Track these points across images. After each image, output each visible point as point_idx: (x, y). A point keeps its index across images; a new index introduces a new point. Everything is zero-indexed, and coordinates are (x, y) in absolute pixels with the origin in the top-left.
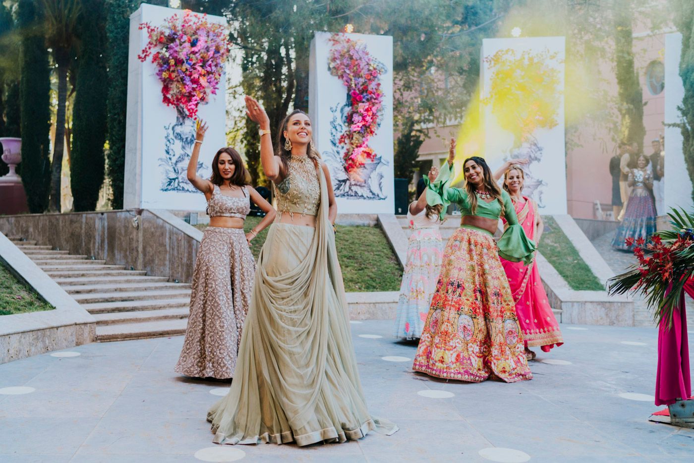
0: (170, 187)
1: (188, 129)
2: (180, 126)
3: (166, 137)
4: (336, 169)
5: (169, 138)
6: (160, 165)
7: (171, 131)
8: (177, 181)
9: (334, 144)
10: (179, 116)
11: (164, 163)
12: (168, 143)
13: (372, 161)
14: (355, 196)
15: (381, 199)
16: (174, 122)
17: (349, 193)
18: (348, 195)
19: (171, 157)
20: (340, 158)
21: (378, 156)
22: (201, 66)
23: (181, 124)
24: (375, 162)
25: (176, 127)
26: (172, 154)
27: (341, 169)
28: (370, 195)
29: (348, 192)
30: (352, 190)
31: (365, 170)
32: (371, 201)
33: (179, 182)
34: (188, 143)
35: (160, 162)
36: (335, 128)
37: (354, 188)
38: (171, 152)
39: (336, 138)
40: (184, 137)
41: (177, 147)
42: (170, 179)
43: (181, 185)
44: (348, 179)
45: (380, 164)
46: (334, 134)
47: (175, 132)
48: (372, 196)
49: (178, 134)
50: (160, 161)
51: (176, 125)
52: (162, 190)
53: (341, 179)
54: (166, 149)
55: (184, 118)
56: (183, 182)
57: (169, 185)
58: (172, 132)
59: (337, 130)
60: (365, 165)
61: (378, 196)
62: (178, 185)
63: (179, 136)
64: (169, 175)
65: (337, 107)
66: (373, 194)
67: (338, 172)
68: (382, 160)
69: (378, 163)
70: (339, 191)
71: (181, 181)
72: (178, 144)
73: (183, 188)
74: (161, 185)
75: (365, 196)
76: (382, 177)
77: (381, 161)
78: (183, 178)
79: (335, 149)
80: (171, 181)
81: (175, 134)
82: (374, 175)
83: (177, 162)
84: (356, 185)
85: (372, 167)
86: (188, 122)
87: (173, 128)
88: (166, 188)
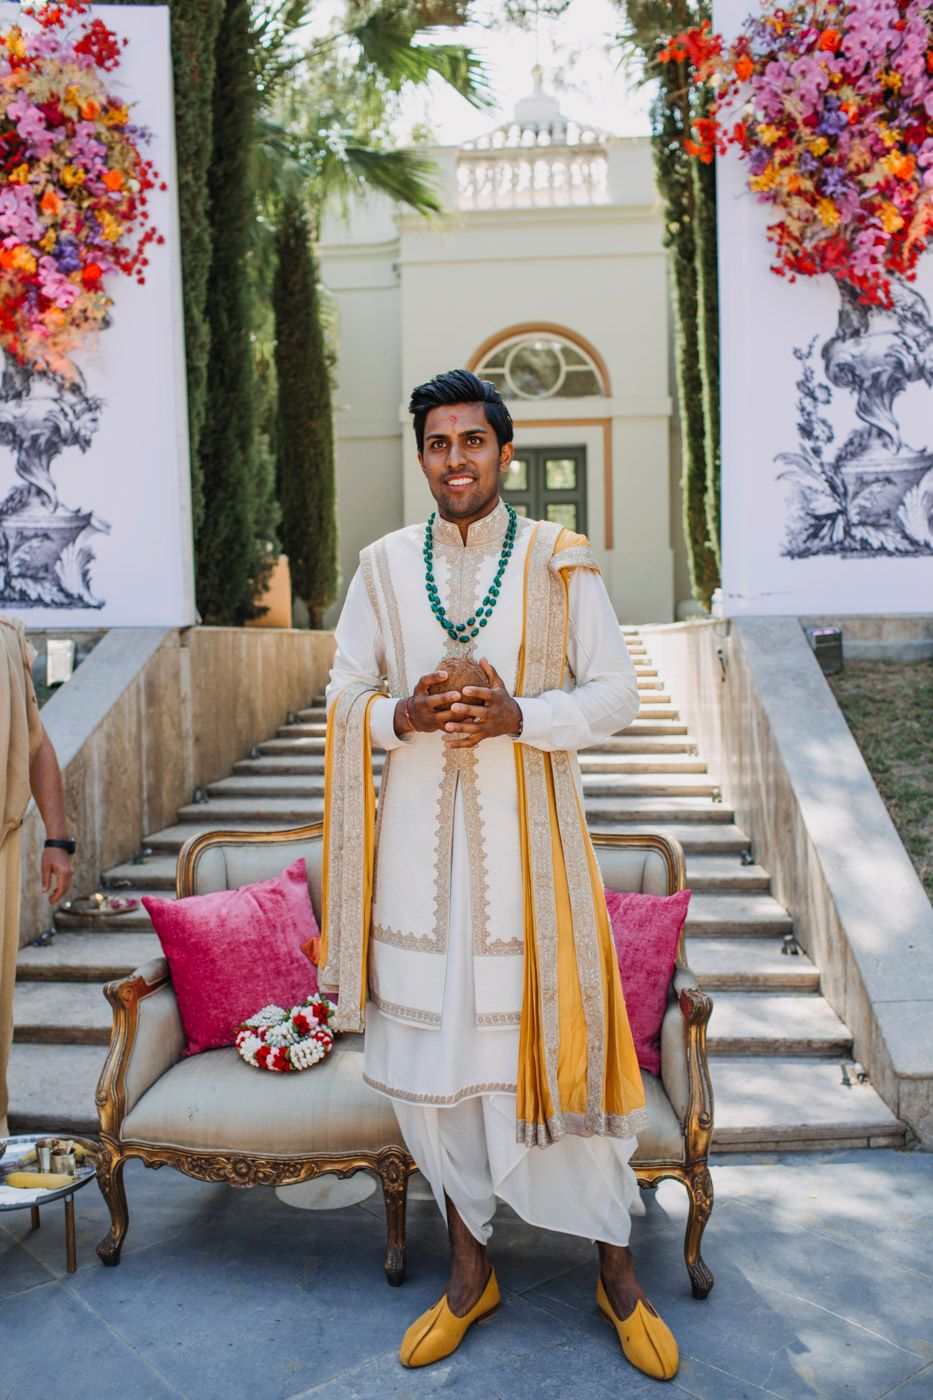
0: (816, 544)
2: (850, 342)
3: (800, 385)
5: (812, 385)
6: (779, 478)
7: (817, 363)
8: (840, 522)
10: (848, 307)
11: (793, 468)
12: (808, 402)
16: (829, 327)
19: (820, 444)
22: (882, 118)
23: (856, 333)
25: (839, 346)
26: (823, 436)
33: (848, 526)
34: (881, 394)
35: (781, 467)
40: (865, 374)
41: (842, 412)
42: (817, 518)
43: (858, 532)
47: (833, 363)
49: (842, 367)
50: (780, 463)
51: (834, 340)
52: (791, 554)
54: (801, 421)
55: (865, 311)
56: (862, 523)
57: (814, 535)
58: (822, 363)
62: (847, 533)
63: (846, 375)
64: (812, 506)
71: (855, 519)
72: (845, 401)
73: (865, 544)
74: (785, 540)
78: (863, 510)
80: (818, 524)
81: (833, 369)
86: (881, 323)
87: (826, 352)
88: (802, 547)
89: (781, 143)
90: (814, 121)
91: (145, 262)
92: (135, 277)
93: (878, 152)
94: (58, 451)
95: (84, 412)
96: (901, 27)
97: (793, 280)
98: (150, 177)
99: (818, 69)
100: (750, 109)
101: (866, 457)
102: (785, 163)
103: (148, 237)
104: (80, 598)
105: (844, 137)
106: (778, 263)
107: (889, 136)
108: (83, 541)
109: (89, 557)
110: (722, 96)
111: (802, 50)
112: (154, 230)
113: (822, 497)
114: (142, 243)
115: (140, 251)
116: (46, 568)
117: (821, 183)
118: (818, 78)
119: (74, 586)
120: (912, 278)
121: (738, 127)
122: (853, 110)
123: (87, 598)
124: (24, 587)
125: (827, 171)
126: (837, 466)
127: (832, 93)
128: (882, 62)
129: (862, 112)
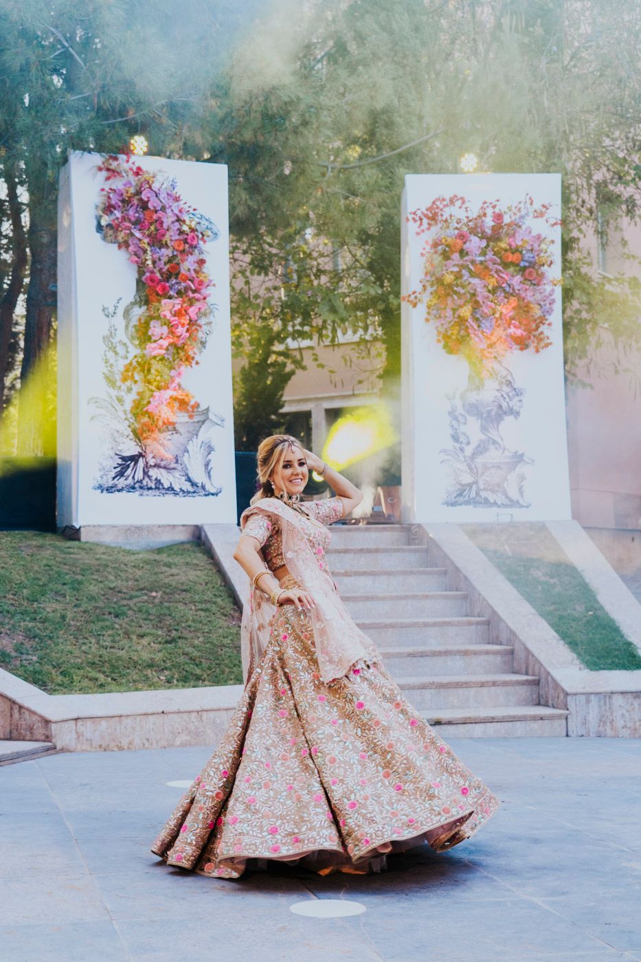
104: (518, 502)
108: (520, 469)
109: (522, 478)
116: (499, 485)
119: (514, 494)
123: (521, 502)
124: (487, 496)
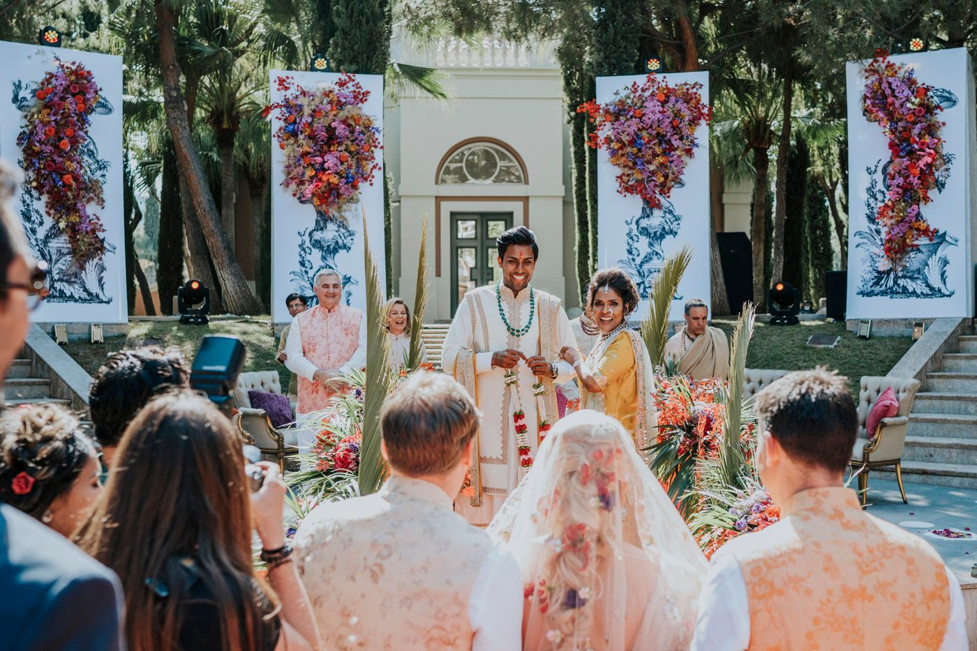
1: (656, 220)
2: (646, 219)
4: (874, 256)
5: (632, 235)
9: (871, 219)
10: (646, 206)
12: (630, 241)
13: (931, 240)
14: (903, 292)
15: (944, 295)
16: (639, 214)
17: (894, 289)
18: (892, 292)
20: (881, 240)
21: (941, 232)
23: (648, 216)
24: (935, 241)
26: (636, 254)
27: (881, 255)
28: (927, 291)
29: (892, 288)
30: (898, 285)
31: (919, 255)
32: (927, 300)
36: (874, 196)
37: (901, 282)
38: (634, 252)
39: (875, 211)
40: (652, 231)
41: (643, 245)
44: (891, 270)
45: (944, 244)
46: (873, 205)
48: (930, 292)
49: (643, 228)
53: (881, 269)
59: (876, 199)
60: (920, 247)
61: (939, 291)
63: (645, 231)
65: (876, 167)
66: (932, 289)
67: (878, 259)
68: (947, 238)
69: (941, 243)
70: (878, 288)
72: (644, 241)
75: (919, 292)
76: (946, 262)
77: (944, 240)
79: (873, 227)
81: (640, 229)
82: (934, 262)
83: (642, 263)
84: (904, 277)
85: (931, 248)
87: (637, 223)
89: (621, 148)
90: (632, 143)
91: (373, 177)
92: (369, 183)
93: (655, 155)
94: (338, 252)
95: (348, 236)
96: (662, 112)
97: (625, 196)
98: (377, 144)
99: (634, 125)
100: (609, 133)
101: (652, 262)
102: (623, 155)
103: (374, 167)
105: (643, 148)
106: (620, 189)
107: (658, 150)
110: (600, 126)
111: (629, 117)
112: (377, 164)
113: (636, 277)
114: (372, 169)
115: (371, 172)
117: (635, 164)
118: (634, 128)
120: (669, 197)
121: (606, 138)
122: (647, 139)
125: (637, 160)
126: (641, 266)
127: (639, 133)
128: (656, 124)
129: (649, 141)
